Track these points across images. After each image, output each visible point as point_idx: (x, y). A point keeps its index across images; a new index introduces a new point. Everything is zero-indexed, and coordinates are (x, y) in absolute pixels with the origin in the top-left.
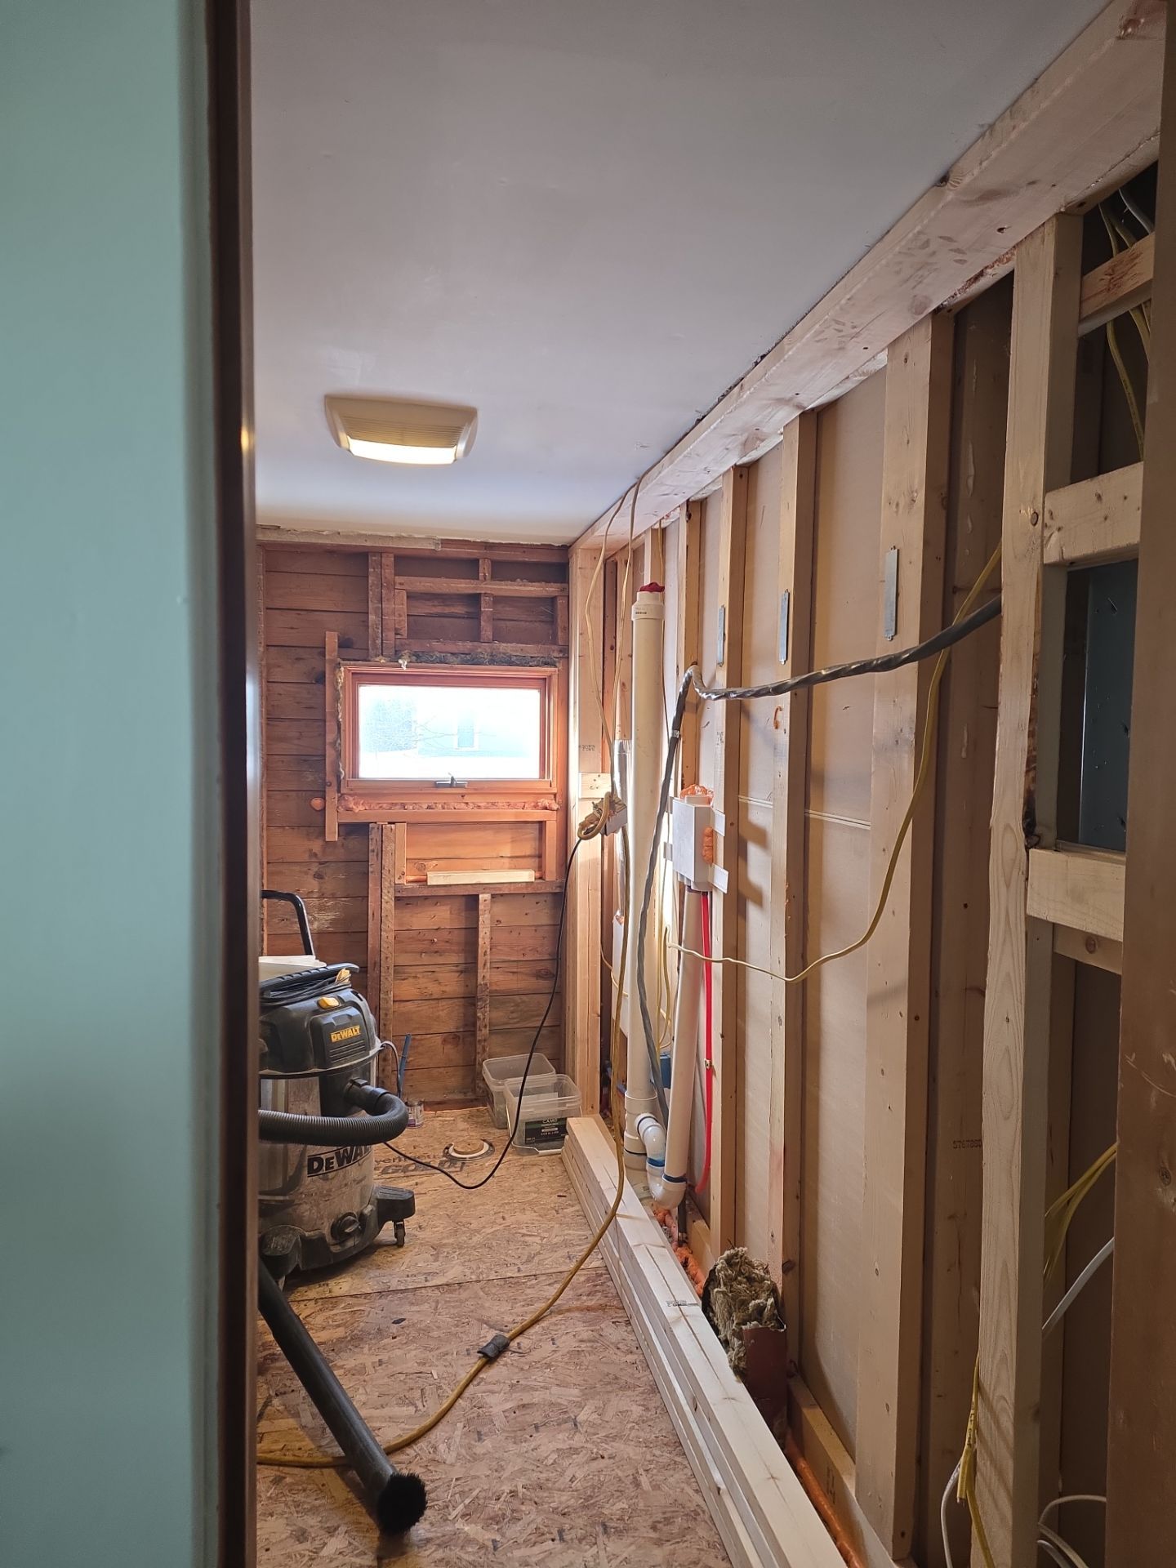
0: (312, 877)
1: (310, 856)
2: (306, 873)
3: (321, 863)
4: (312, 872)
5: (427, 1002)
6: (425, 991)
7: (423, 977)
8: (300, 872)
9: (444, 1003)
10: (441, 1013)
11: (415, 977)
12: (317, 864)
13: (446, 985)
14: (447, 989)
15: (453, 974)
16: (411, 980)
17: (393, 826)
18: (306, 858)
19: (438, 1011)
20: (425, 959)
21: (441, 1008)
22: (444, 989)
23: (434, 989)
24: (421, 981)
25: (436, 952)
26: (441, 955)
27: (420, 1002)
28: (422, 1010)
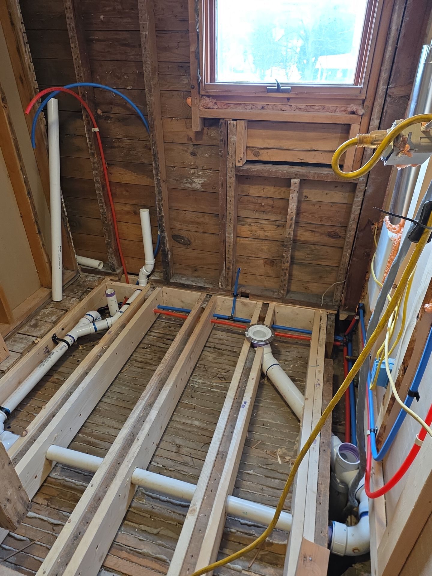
0: (190, 154)
1: (188, 140)
2: (186, 151)
3: (194, 145)
4: (189, 151)
5: (256, 240)
6: (256, 233)
7: (255, 225)
8: (183, 150)
9: (266, 242)
10: (264, 247)
11: (250, 225)
12: (192, 146)
13: (268, 232)
14: (269, 235)
15: (273, 226)
16: (248, 226)
17: (235, 122)
18: (185, 141)
19: (262, 246)
20: (257, 215)
21: (264, 245)
22: (266, 234)
23: (261, 234)
24: (253, 227)
25: (264, 212)
26: (266, 214)
27: (252, 239)
28: (252, 244)
